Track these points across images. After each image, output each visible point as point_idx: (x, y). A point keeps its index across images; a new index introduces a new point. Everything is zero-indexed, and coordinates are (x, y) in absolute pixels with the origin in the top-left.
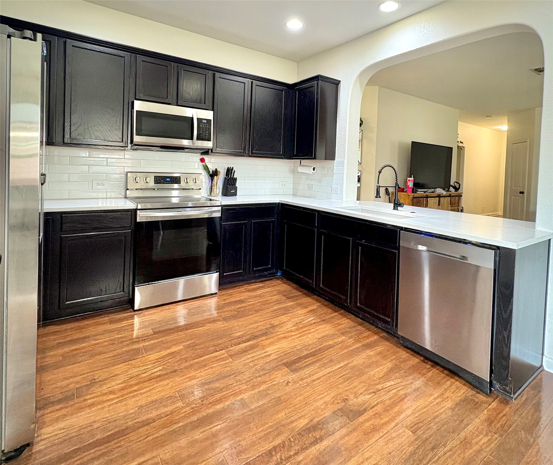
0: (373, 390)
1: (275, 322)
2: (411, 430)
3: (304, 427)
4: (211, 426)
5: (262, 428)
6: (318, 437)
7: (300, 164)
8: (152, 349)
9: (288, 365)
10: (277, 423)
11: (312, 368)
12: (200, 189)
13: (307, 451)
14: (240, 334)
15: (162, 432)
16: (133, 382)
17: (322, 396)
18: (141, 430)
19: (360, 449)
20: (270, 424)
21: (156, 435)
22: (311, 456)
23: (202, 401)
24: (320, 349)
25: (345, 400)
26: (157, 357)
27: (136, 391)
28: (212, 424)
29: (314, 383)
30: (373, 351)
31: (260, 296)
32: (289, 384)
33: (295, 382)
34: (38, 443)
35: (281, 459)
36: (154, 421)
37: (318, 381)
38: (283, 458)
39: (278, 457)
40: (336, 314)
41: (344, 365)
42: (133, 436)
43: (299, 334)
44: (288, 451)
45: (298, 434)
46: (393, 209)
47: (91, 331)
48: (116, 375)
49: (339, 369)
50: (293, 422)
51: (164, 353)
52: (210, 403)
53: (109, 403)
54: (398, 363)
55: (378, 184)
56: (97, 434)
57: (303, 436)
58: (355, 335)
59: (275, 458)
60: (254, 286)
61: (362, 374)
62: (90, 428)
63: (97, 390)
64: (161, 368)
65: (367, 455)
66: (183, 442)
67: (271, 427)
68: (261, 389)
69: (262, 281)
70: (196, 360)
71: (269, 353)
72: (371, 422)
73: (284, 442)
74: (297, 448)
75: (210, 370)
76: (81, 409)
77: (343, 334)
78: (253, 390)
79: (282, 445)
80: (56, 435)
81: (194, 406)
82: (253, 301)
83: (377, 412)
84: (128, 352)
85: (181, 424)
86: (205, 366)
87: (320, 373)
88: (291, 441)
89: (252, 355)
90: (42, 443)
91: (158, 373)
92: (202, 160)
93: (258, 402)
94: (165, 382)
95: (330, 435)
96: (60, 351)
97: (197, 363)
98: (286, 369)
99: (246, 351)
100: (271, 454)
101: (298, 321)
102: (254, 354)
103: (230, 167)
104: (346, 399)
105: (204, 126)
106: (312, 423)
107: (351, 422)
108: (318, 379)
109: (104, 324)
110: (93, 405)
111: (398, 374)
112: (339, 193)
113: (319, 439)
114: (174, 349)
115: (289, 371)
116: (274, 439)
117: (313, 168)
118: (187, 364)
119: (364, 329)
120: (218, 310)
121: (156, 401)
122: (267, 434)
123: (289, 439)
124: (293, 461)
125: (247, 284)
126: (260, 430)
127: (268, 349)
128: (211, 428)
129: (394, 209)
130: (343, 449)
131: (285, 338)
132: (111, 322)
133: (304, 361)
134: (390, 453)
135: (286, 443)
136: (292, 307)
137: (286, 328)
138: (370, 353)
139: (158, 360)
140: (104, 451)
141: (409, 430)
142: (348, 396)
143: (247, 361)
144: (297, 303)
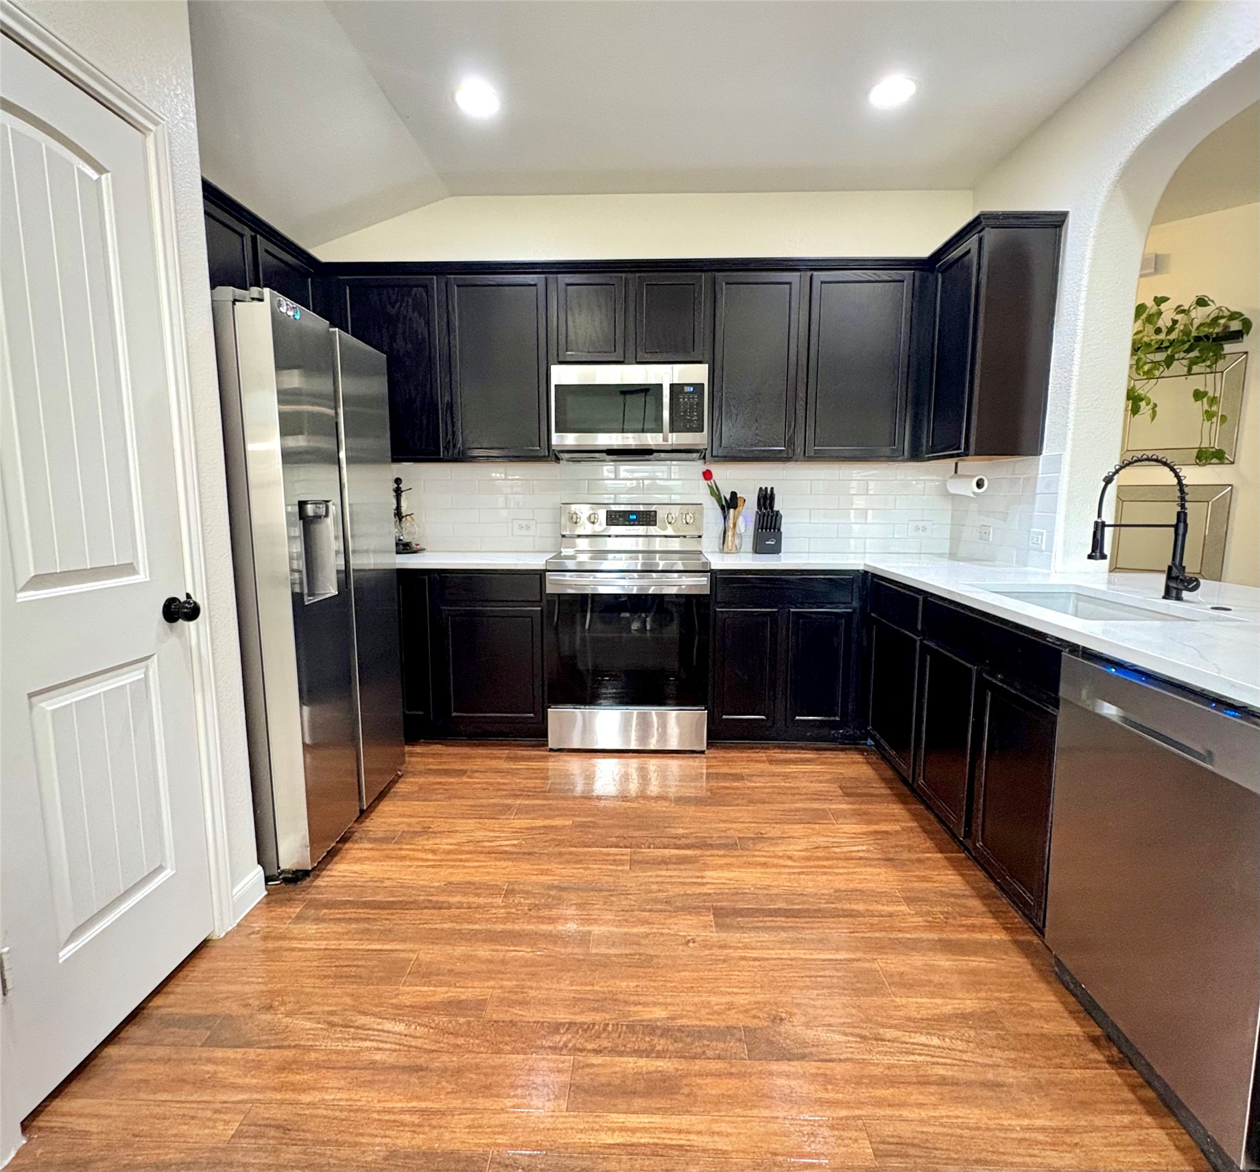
0: (865, 1033)
1: (773, 831)
2: (875, 1146)
3: (650, 1021)
4: (512, 948)
5: (579, 988)
6: (659, 1048)
7: (956, 472)
8: (527, 813)
9: (718, 913)
10: (610, 992)
11: (766, 936)
12: (700, 537)
13: (617, 1059)
14: (681, 831)
15: (446, 926)
16: (467, 849)
17: (735, 990)
18: (425, 911)
19: (719, 1111)
20: (596, 988)
21: (437, 926)
22: (617, 1069)
23: (530, 910)
24: (819, 910)
25: (777, 1019)
26: (525, 826)
27: (461, 860)
28: (516, 946)
29: (743, 963)
30: (955, 960)
31: (786, 776)
32: (691, 945)
33: (706, 946)
34: (323, 877)
35: (565, 1046)
36: (449, 908)
37: (751, 963)
38: (570, 1045)
39: (564, 1039)
40: (939, 855)
41: (845, 960)
42: (410, 915)
43: (801, 867)
44: (587, 1041)
45: (627, 1026)
46: (1164, 598)
47: (477, 764)
48: (457, 831)
49: (824, 960)
50: (636, 1004)
51: (539, 823)
52: (539, 917)
53: (420, 863)
54: (1000, 1012)
55: (1099, 516)
56: (379, 894)
57: (634, 1032)
58: (942, 913)
59: (557, 1038)
60: (792, 755)
61: (874, 992)
62: (378, 884)
63: (422, 842)
64: (515, 842)
65: (723, 1127)
66: (460, 950)
67: (597, 992)
68: (635, 930)
69: (817, 749)
70: (573, 849)
71: (705, 880)
72: (793, 1083)
73: (594, 1024)
74: (606, 1043)
75: (581, 870)
76: (388, 857)
77: (909, 901)
78: (617, 926)
79: (585, 1027)
80: (344, 877)
81: (513, 910)
82: (758, 783)
83: (828, 1072)
84: (495, 805)
85: (476, 927)
86: (580, 862)
87: (772, 952)
88: (605, 1030)
89: (669, 873)
90: (326, 879)
91: (507, 849)
92: (707, 475)
93: (609, 948)
94: (505, 864)
95: (685, 1057)
96: (421, 780)
97: (571, 853)
98: (712, 917)
99: (666, 864)
100: (559, 1030)
101: (823, 844)
102: (676, 873)
103: (766, 488)
104: (781, 1019)
105: (689, 399)
106: (670, 1023)
107: (750, 1059)
108: (755, 959)
109: (500, 758)
110: (403, 858)
111: (972, 1033)
112: (1043, 548)
113: (658, 1052)
114: (557, 822)
115: (713, 923)
116: (582, 1012)
117: (975, 480)
118: (557, 850)
119: (984, 909)
120: (680, 781)
121: (473, 884)
122: (580, 999)
123: (608, 1024)
124: (580, 1058)
125: (779, 747)
126: (573, 988)
127: (708, 873)
128: (507, 951)
129: (1167, 595)
130: (686, 1090)
131: (764, 865)
132: (509, 759)
133: (761, 919)
134: (776, 1154)
135: (597, 1027)
136: (838, 815)
137: (783, 848)
138: (944, 961)
139: (520, 831)
140: (370, 916)
141: (871, 1143)
142: (791, 1014)
143: (651, 880)
144: (854, 810)
